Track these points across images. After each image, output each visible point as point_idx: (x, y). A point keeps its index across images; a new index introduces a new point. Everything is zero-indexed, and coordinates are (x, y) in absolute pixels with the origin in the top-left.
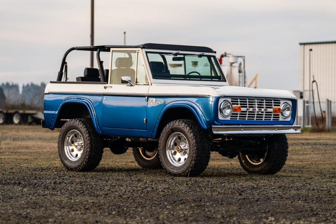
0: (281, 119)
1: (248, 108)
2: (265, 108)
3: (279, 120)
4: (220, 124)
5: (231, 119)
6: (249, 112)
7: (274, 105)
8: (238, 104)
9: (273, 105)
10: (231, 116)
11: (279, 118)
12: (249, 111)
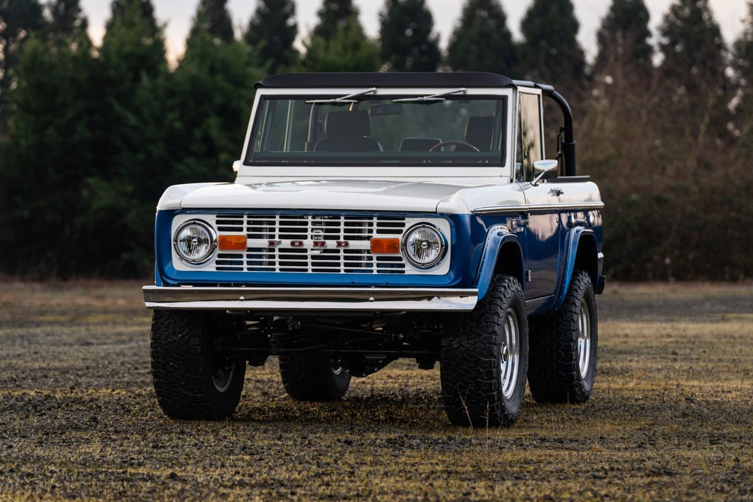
0: (409, 270)
1: (277, 239)
2: (342, 240)
3: (404, 272)
4: (176, 283)
5: (217, 268)
6: (281, 250)
7: (379, 232)
8: (241, 229)
9: (375, 231)
10: (217, 262)
11: (403, 266)
12: (281, 246)
